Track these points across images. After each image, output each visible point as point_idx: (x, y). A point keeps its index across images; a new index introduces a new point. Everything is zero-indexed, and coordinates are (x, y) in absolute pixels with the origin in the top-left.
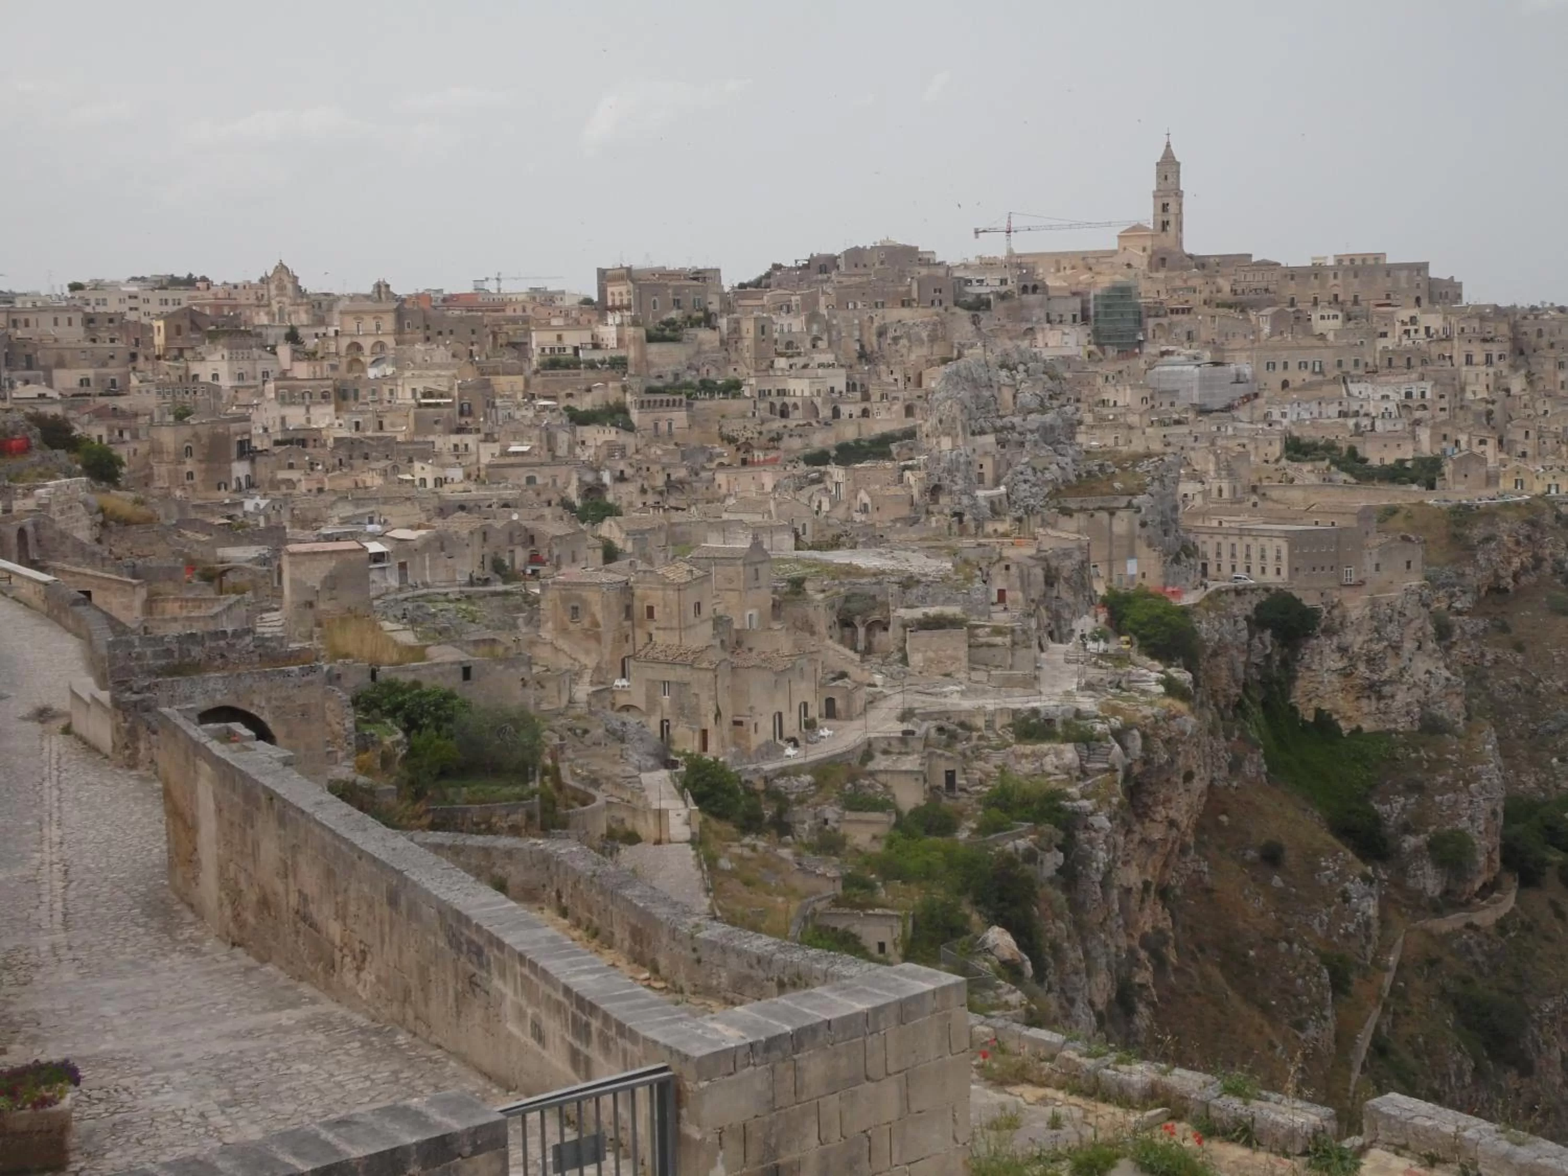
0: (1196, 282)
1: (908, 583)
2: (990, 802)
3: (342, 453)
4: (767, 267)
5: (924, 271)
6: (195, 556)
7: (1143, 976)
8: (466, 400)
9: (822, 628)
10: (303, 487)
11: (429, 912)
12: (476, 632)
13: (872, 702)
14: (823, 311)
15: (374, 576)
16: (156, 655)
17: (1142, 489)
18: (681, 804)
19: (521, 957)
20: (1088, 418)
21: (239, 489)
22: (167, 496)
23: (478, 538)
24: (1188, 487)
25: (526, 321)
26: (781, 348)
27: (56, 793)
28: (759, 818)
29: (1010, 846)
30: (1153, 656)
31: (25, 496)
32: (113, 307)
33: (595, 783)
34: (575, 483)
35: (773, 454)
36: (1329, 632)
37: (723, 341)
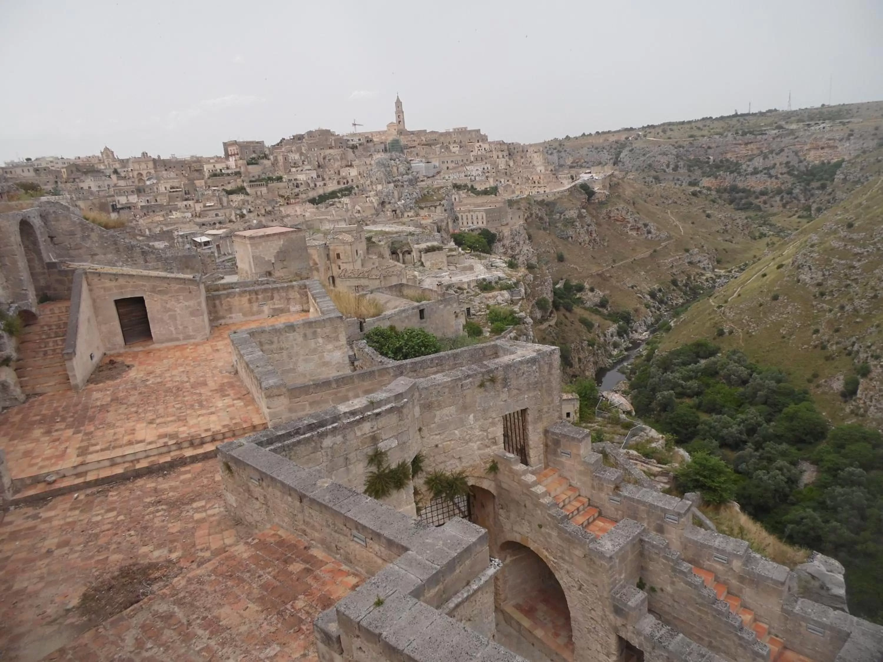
0: (414, 138)
2: (489, 319)
3: (145, 211)
4: (280, 140)
8: (186, 189)
9: (386, 255)
14: (304, 152)
17: (444, 199)
25: (200, 163)
26: (292, 165)
34: (233, 214)
35: (297, 200)
37: (273, 164)
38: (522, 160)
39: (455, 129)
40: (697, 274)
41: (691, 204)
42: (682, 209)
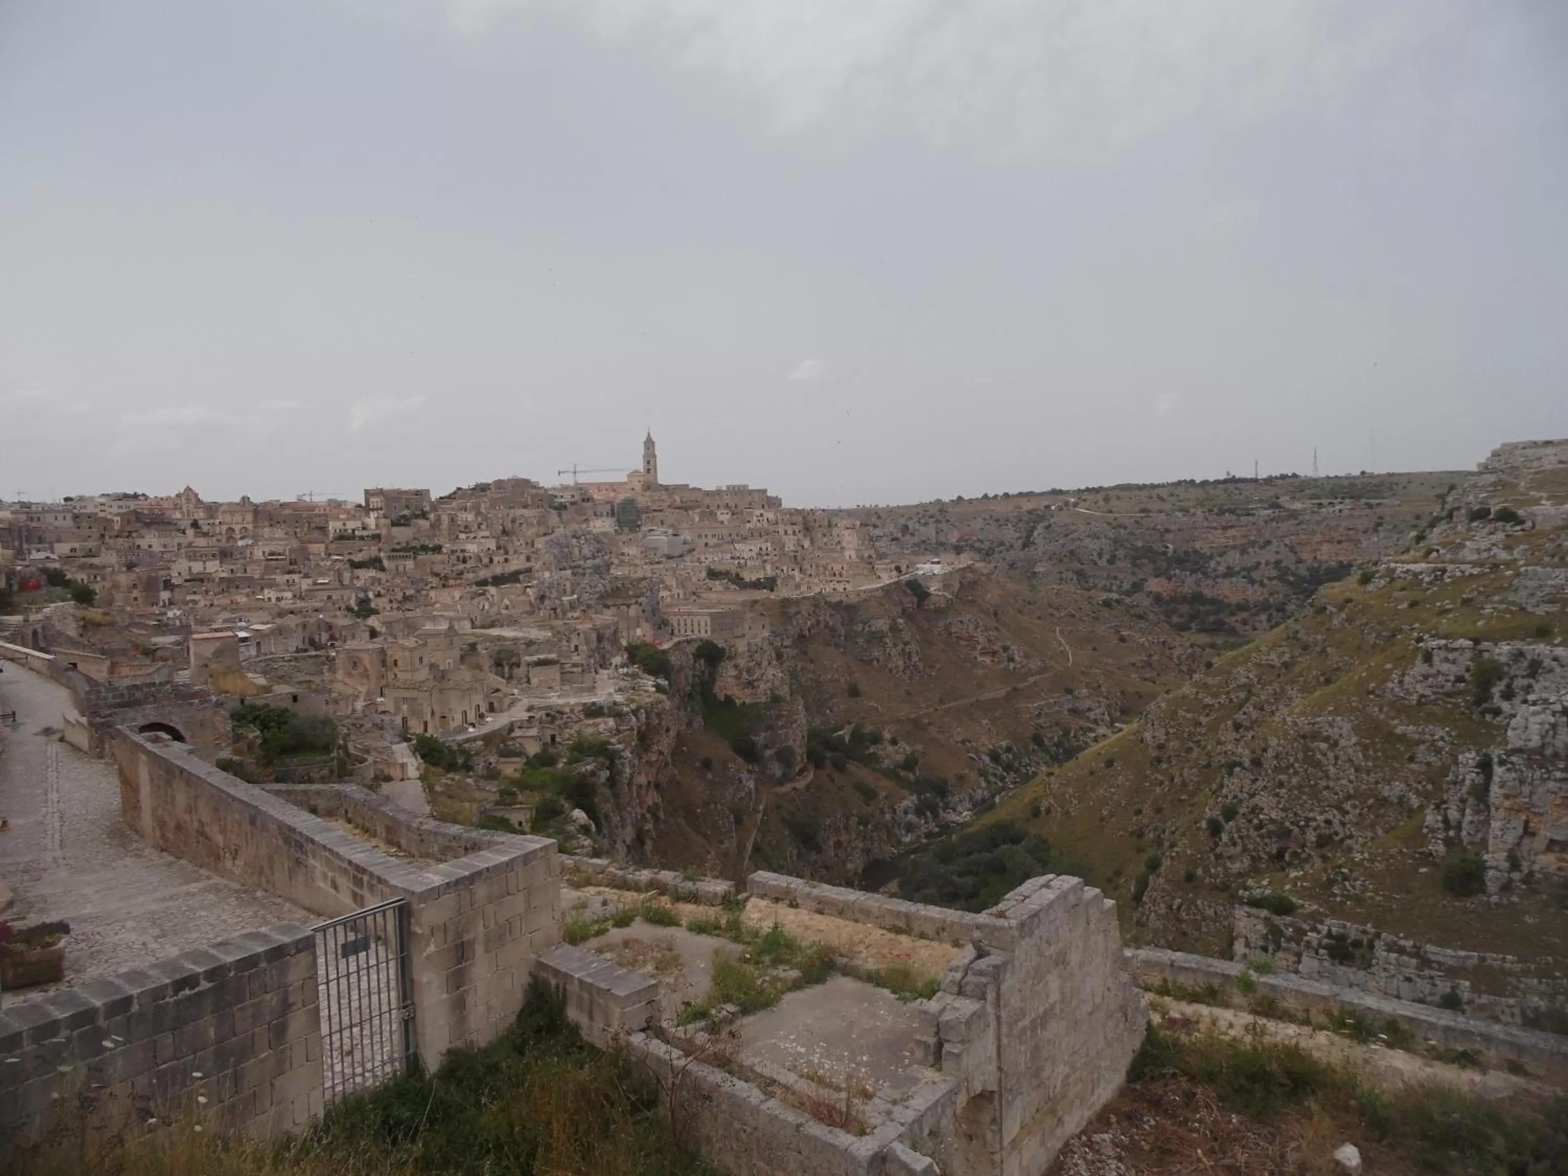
0: (665, 497)
1: (530, 643)
2: (574, 748)
3: (224, 586)
4: (454, 489)
5: (534, 491)
6: (139, 642)
7: (649, 826)
8: (293, 556)
9: (486, 667)
10: (202, 604)
11: (273, 827)
12: (301, 677)
13: (512, 704)
14: (483, 511)
15: (242, 649)
16: (114, 697)
17: (643, 595)
18: (413, 759)
19: (324, 847)
20: (616, 561)
21: (164, 606)
22: (122, 610)
23: (300, 628)
24: (663, 593)
25: (326, 515)
26: (462, 529)
27: (55, 774)
28: (456, 763)
29: (583, 769)
30: (650, 674)
31: (37, 612)
32: (90, 509)
33: (368, 752)
34: (353, 598)
35: (459, 582)
36: (730, 658)
37: (432, 526)
38: (825, 540)
39: (728, 487)
40: (1081, 728)
41: (1097, 619)
42: (1080, 628)
